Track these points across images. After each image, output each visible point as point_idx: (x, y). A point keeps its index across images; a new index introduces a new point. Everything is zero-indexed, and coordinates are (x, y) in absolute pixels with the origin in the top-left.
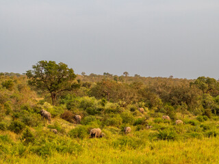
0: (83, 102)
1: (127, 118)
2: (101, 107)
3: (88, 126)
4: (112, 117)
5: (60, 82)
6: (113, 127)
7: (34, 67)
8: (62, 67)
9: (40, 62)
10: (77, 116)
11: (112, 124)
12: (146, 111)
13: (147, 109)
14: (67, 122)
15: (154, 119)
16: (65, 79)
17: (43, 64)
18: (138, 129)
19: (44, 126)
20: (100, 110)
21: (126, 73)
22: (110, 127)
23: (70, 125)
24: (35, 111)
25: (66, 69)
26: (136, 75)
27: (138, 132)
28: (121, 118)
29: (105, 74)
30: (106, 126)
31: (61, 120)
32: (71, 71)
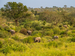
0: (33, 23)
1: (56, 31)
2: (43, 26)
3: (34, 36)
4: (48, 31)
5: (19, 13)
6: (48, 36)
7: (5, 6)
8: (20, 5)
9: (8, 3)
10: (29, 31)
11: (48, 34)
12: (68, 27)
13: (69, 25)
14: (23, 35)
15: (72, 31)
16: (22, 11)
17: (10, 4)
18: (62, 37)
19: (10, 37)
20: (42, 27)
21: (65, 6)
22: (46, 36)
23: (25, 36)
24: (5, 30)
25: (22, 6)
26: (71, 7)
27: (61, 38)
28: (53, 31)
29: (53, 7)
30: (44, 36)
31: (20, 34)
32: (25, 7)
